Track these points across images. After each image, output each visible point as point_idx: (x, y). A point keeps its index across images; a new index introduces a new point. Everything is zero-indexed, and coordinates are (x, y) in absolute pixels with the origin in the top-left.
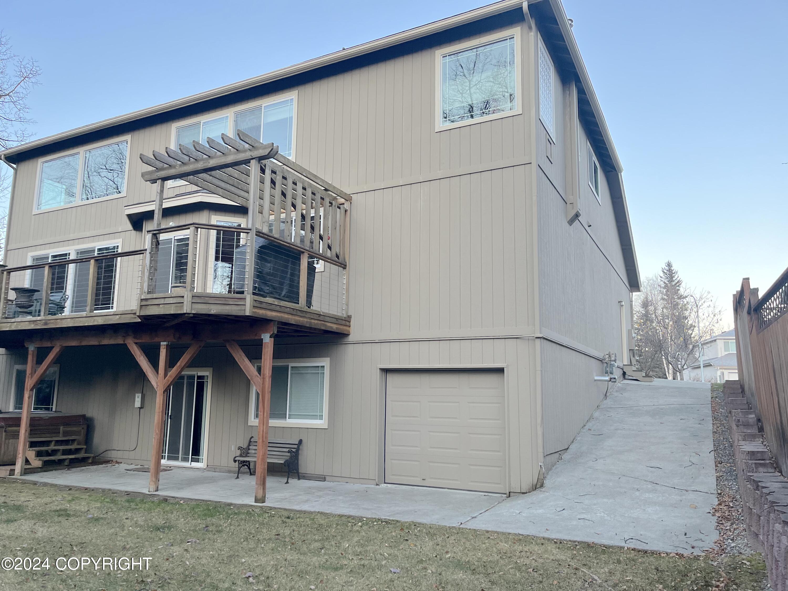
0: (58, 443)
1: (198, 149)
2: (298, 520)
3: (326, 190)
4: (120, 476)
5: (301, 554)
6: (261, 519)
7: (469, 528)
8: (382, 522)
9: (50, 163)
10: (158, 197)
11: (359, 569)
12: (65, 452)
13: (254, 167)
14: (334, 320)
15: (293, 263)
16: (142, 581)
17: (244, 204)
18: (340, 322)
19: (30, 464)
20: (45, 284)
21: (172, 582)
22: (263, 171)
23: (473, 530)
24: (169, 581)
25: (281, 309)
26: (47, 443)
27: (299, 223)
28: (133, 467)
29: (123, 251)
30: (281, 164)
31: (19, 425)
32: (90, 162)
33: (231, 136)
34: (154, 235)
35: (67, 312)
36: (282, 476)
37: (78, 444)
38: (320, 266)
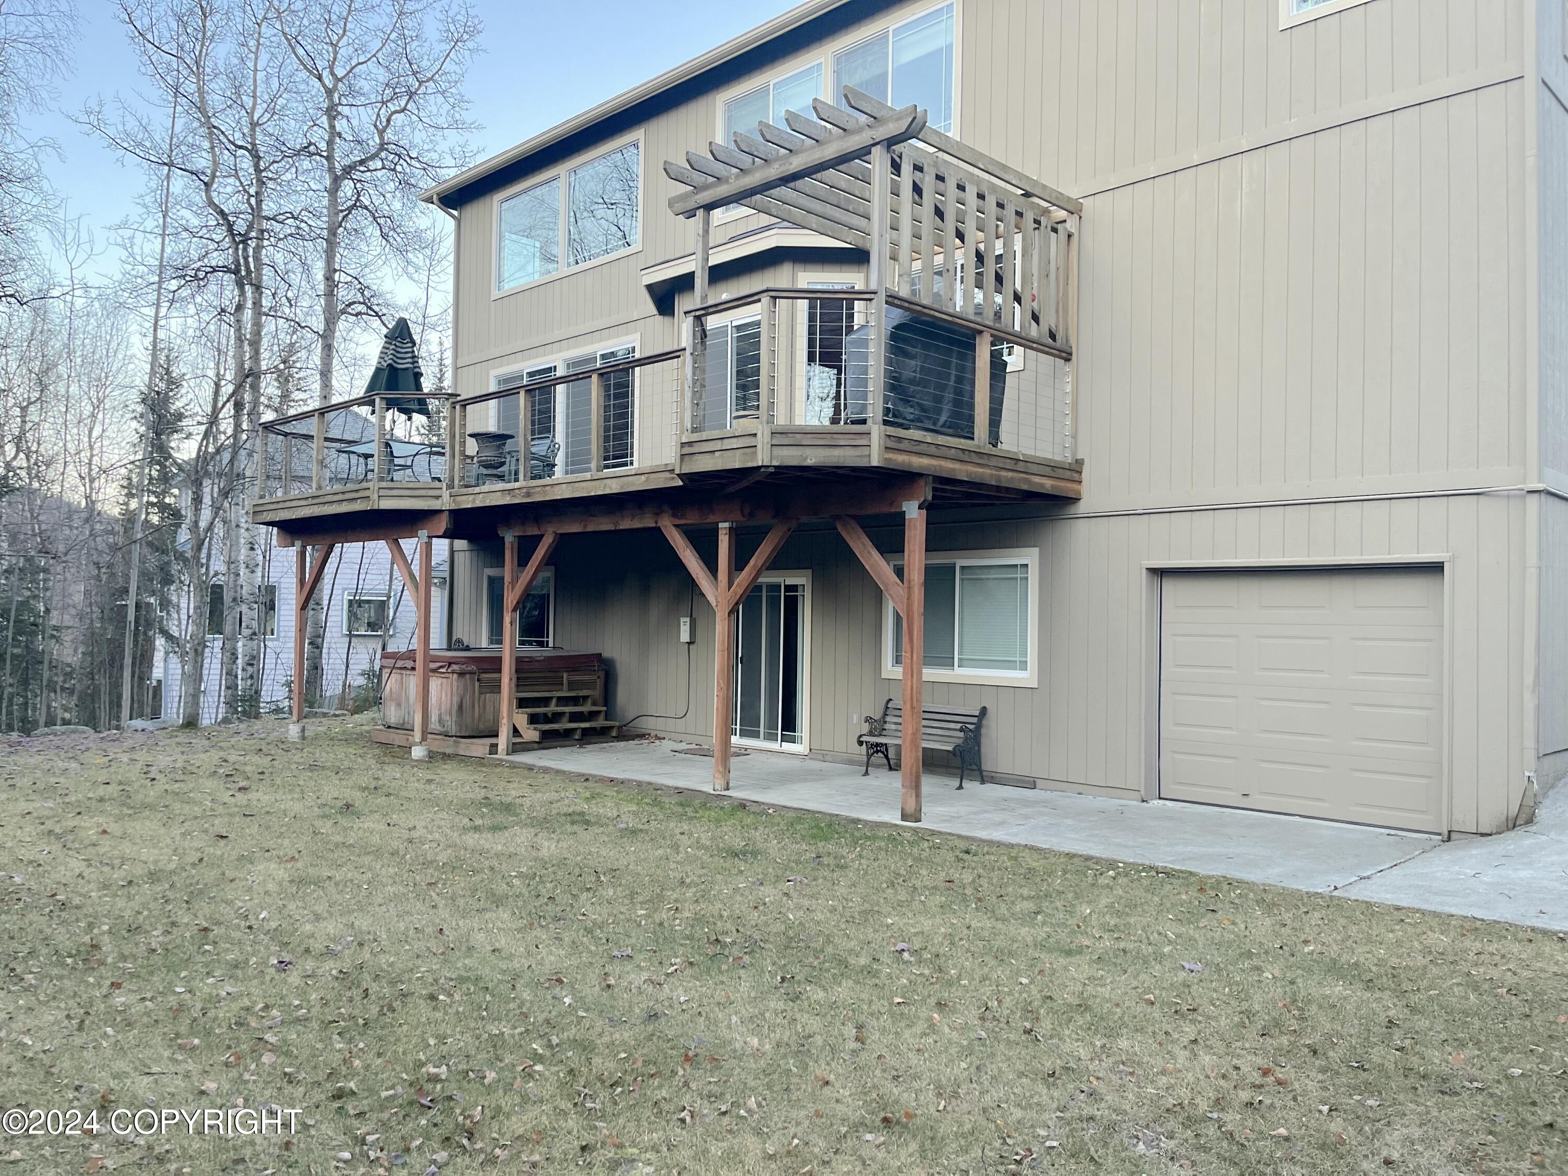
0: (562, 701)
1: (768, 137)
2: (987, 857)
3: (1027, 195)
4: (663, 761)
5: (997, 920)
6: (915, 850)
7: (1353, 898)
8: (1157, 873)
9: (512, 202)
10: (700, 244)
11: (1116, 957)
12: (575, 717)
13: (879, 162)
14: (1048, 471)
15: (962, 356)
16: (717, 940)
17: (860, 244)
18: (1060, 473)
19: (521, 736)
20: (522, 425)
21: (767, 946)
22: (896, 167)
23: (1363, 902)
24: (762, 945)
25: (938, 452)
26: (545, 701)
27: (971, 271)
28: (683, 746)
29: (643, 356)
30: (934, 150)
31: (499, 670)
32: (577, 193)
33: (830, 102)
34: (698, 318)
35: (559, 471)
36: (952, 775)
37: (594, 704)
38: (1015, 359)
